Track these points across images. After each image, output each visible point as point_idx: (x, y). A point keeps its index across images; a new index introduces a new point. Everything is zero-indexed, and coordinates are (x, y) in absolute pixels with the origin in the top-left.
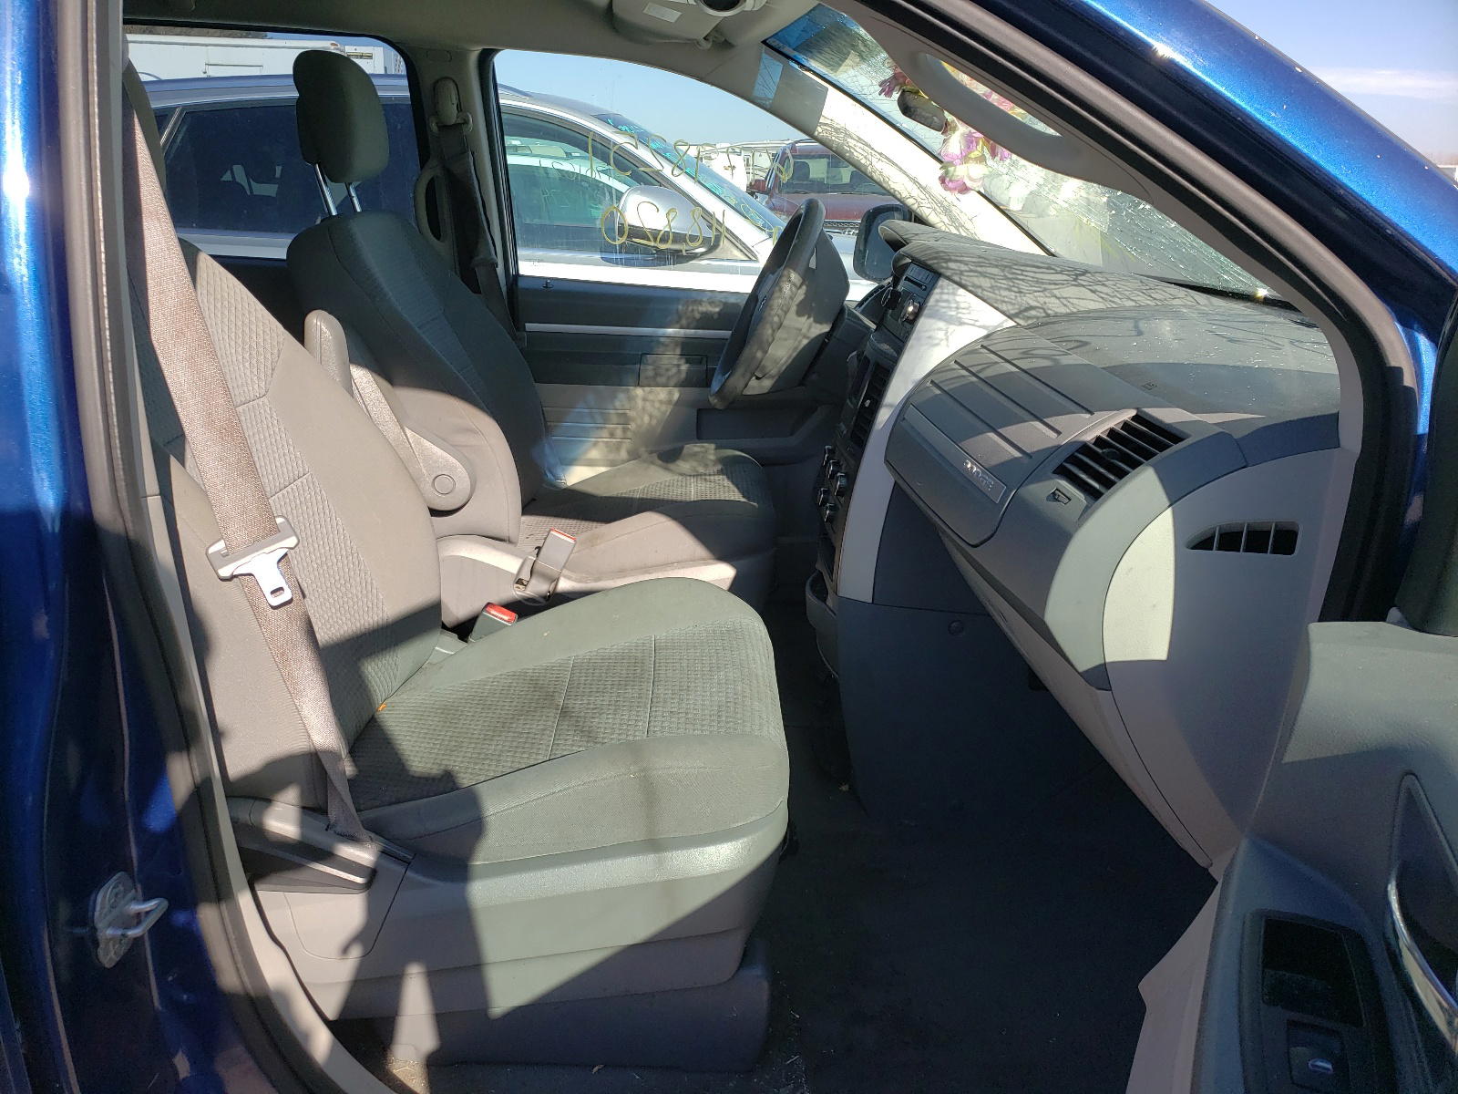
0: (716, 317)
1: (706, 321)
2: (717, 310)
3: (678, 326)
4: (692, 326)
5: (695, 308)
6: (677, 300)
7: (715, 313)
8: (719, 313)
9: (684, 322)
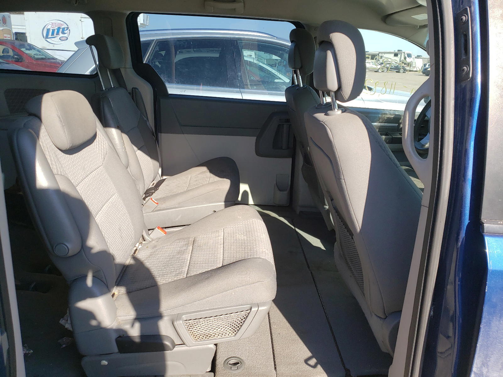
0: (392, 119)
1: (389, 120)
2: (393, 116)
3: (378, 122)
4: (384, 122)
5: (385, 116)
6: (379, 113)
7: (392, 117)
8: (393, 118)
9: (381, 120)
